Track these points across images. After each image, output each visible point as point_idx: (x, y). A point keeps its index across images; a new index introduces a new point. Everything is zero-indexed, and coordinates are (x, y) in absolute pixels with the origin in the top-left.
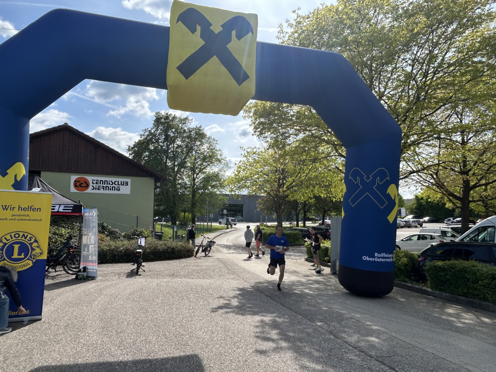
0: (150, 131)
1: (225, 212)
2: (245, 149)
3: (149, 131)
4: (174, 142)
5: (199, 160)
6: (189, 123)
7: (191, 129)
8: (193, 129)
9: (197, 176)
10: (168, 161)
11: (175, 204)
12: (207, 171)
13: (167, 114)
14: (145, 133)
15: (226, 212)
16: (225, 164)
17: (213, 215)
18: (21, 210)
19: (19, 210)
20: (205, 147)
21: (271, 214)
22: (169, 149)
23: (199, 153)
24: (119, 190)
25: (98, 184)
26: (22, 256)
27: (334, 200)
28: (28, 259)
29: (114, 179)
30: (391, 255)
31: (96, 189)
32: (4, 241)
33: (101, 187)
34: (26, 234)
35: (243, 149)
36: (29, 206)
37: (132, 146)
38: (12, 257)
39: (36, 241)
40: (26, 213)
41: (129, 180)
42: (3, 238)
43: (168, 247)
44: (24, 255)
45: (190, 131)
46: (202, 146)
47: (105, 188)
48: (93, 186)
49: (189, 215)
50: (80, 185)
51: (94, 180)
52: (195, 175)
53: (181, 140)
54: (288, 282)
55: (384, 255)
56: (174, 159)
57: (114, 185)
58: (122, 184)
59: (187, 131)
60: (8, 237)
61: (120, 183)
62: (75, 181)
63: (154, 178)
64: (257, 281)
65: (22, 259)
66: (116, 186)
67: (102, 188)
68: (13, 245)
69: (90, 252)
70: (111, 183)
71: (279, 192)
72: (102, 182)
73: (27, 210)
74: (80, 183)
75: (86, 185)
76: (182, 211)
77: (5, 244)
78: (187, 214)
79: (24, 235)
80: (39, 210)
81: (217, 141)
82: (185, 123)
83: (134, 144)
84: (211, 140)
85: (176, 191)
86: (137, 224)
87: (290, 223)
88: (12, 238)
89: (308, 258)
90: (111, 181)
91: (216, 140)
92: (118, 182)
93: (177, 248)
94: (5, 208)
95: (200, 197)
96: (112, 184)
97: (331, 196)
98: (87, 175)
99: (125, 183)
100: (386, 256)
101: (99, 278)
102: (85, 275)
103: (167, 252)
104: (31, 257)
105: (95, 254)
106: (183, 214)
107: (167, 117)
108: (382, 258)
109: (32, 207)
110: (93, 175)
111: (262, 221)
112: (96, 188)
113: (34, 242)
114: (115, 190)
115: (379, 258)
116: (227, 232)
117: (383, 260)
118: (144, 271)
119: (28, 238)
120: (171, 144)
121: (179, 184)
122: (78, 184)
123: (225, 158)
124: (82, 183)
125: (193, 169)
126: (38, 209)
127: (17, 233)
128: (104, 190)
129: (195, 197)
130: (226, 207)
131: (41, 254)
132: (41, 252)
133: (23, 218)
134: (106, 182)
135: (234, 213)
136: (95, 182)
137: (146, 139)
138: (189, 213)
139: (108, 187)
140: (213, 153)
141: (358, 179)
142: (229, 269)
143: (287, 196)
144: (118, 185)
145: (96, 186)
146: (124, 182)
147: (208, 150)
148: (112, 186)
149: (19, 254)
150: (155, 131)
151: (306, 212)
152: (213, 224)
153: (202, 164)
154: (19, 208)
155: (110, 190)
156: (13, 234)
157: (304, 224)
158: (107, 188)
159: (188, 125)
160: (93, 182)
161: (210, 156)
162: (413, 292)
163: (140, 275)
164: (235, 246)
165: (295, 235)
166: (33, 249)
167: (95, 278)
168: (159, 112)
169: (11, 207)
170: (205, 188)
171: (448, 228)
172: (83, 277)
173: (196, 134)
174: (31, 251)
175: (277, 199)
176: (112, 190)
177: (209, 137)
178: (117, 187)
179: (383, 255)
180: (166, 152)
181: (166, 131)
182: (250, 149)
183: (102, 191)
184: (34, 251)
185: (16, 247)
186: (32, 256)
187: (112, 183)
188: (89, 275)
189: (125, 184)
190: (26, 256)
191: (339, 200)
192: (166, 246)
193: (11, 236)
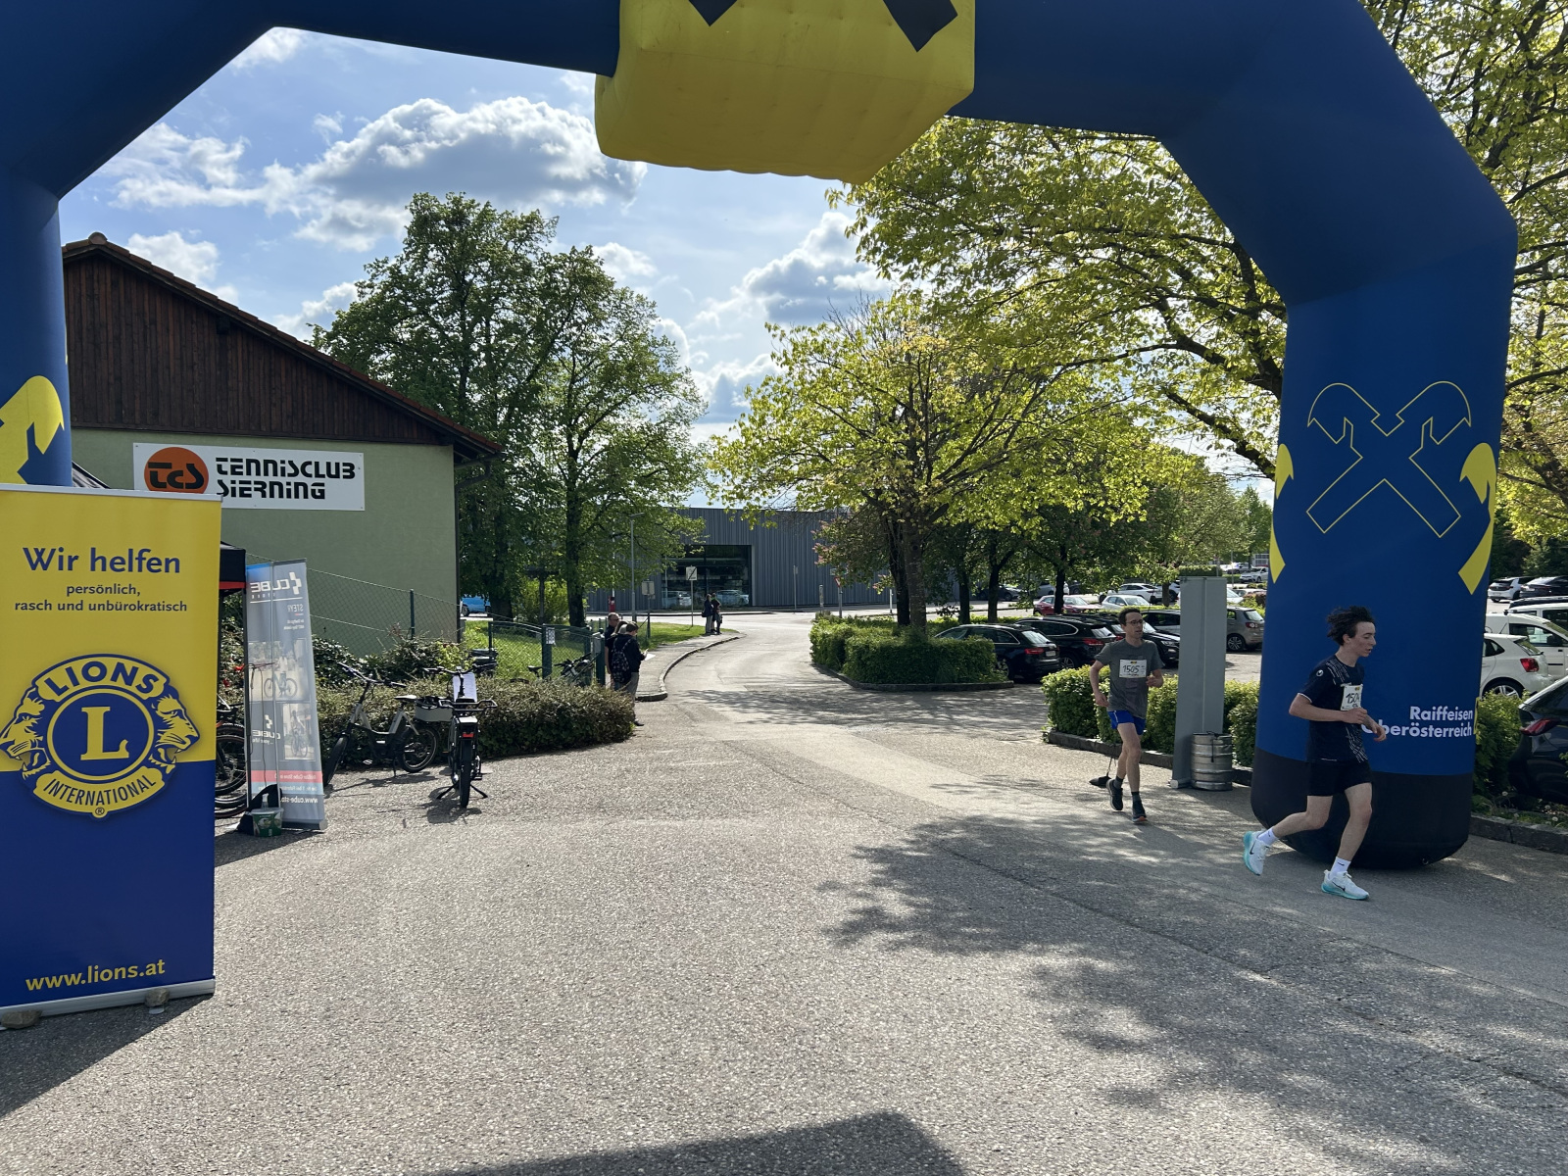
0: (395, 272)
1: (691, 574)
2: (787, 333)
3: (389, 268)
4: (485, 311)
5: (586, 380)
6: (543, 238)
7: (553, 262)
8: (564, 259)
9: (581, 440)
10: (469, 384)
11: (502, 548)
12: (620, 421)
13: (457, 202)
14: (374, 276)
15: (695, 575)
16: (685, 395)
17: (652, 584)
18: (104, 569)
19: (93, 569)
20: (611, 327)
21: (871, 576)
22: (469, 339)
23: (588, 353)
24: (322, 496)
25: (241, 473)
26: (123, 753)
27: (1114, 519)
28: (147, 763)
29: (298, 454)
30: (1466, 715)
31: (234, 495)
32: (47, 693)
33: (253, 486)
34: (129, 666)
35: (778, 332)
36: (131, 551)
37: (330, 329)
38: (84, 757)
39: (170, 691)
40: (124, 579)
41: (356, 457)
42: (41, 683)
43: (544, 706)
44: (128, 748)
45: (551, 270)
46: (600, 325)
47: (267, 490)
48: (220, 483)
49: (557, 589)
50: (171, 478)
51: (225, 460)
52: (575, 440)
53: (513, 304)
54: (1036, 822)
55: (1445, 713)
56: (489, 377)
57: (300, 478)
58: (333, 473)
59: (534, 266)
60: (61, 678)
61: (323, 471)
62: (150, 464)
63: (451, 447)
64: (928, 821)
65: (121, 764)
66: (309, 482)
67: (256, 489)
68: (84, 710)
69: (287, 731)
70: (290, 470)
71: (916, 495)
72: (253, 465)
73: (126, 566)
74: (169, 471)
75: (193, 480)
76: (532, 574)
77: (51, 706)
78: (549, 583)
79: (120, 668)
80: (172, 565)
81: (653, 305)
82: (528, 238)
83: (336, 318)
84: (629, 302)
85: (509, 498)
86: (413, 625)
87: (939, 609)
88: (75, 683)
89: (1058, 734)
90: (291, 463)
91: (650, 300)
92: (317, 464)
93: (575, 707)
94: (38, 560)
95: (596, 519)
96: (295, 474)
97: (1102, 504)
98: (196, 438)
99: (342, 468)
100: (1451, 716)
101: (331, 828)
102: (278, 817)
103: (541, 725)
104: (157, 756)
105: (310, 737)
106: (535, 584)
107: (457, 217)
108: (1437, 724)
109: (145, 555)
110: (219, 440)
111: (826, 605)
112: (234, 489)
113: (164, 694)
114: (306, 496)
115: (1423, 724)
116: (708, 648)
117: (1438, 733)
118: (485, 796)
119: (138, 680)
120: (477, 320)
121: (514, 471)
122: (163, 475)
123: (688, 371)
124: (180, 473)
125: (568, 416)
126: (168, 561)
127: (93, 662)
128: (264, 495)
129: (578, 522)
130: (696, 555)
131: (194, 740)
132: (196, 735)
133: (114, 598)
134: (270, 466)
135: (718, 578)
136: (226, 466)
137: (381, 299)
138: (558, 579)
139: (280, 485)
140: (641, 353)
141: (1348, 425)
142: (791, 779)
143: (943, 509)
144: (318, 475)
145: (233, 482)
146: (337, 465)
147: (621, 343)
148: (293, 480)
149: (110, 745)
150: (415, 269)
151: (999, 567)
152: (653, 620)
153: (601, 395)
154: (94, 560)
155: (289, 496)
156: (78, 667)
157: (993, 611)
158: (276, 488)
159: (540, 244)
160: (219, 467)
161: (631, 367)
162: (1517, 847)
163: (476, 811)
164: (755, 695)
165: (975, 650)
166: (161, 725)
167: (317, 826)
168: (426, 195)
169: (61, 558)
170: (613, 484)
171: (1534, 612)
172: (273, 826)
173: (575, 278)
174: (156, 732)
175: (907, 519)
176: (297, 496)
177: (624, 292)
178: (314, 485)
179: (1441, 712)
180: (461, 351)
181: (455, 269)
182: (805, 333)
183: (256, 501)
184: (168, 732)
185: (96, 716)
186: (161, 750)
187: (292, 471)
188: (292, 817)
189: (342, 474)
190: (135, 750)
191: (1132, 518)
192: (535, 700)
193: (70, 671)
